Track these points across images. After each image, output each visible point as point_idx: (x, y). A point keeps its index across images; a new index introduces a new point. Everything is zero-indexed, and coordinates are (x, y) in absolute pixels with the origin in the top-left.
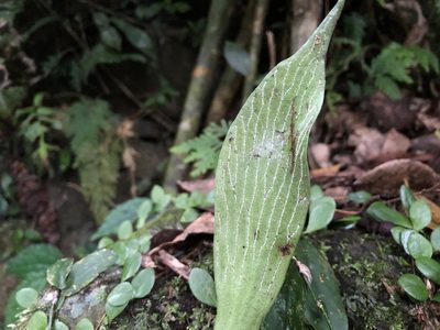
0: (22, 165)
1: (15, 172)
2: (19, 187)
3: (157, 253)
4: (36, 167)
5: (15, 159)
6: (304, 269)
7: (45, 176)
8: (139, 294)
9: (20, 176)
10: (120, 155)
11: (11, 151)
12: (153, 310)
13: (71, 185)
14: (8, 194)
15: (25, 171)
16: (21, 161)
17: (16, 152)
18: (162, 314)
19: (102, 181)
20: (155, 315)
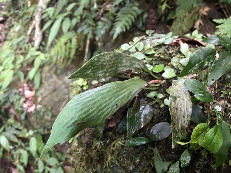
0: (154, 11)
1: (150, 13)
2: (149, 20)
3: (178, 41)
4: (158, 14)
5: (152, 8)
6: (217, 56)
7: (160, 20)
8: (166, 43)
9: (151, 15)
10: (195, 21)
11: (152, 4)
12: (167, 48)
13: (168, 26)
14: (144, 21)
15: (154, 14)
16: (154, 10)
17: (154, 6)
18: (168, 50)
19: (180, 28)
20: (167, 50)
